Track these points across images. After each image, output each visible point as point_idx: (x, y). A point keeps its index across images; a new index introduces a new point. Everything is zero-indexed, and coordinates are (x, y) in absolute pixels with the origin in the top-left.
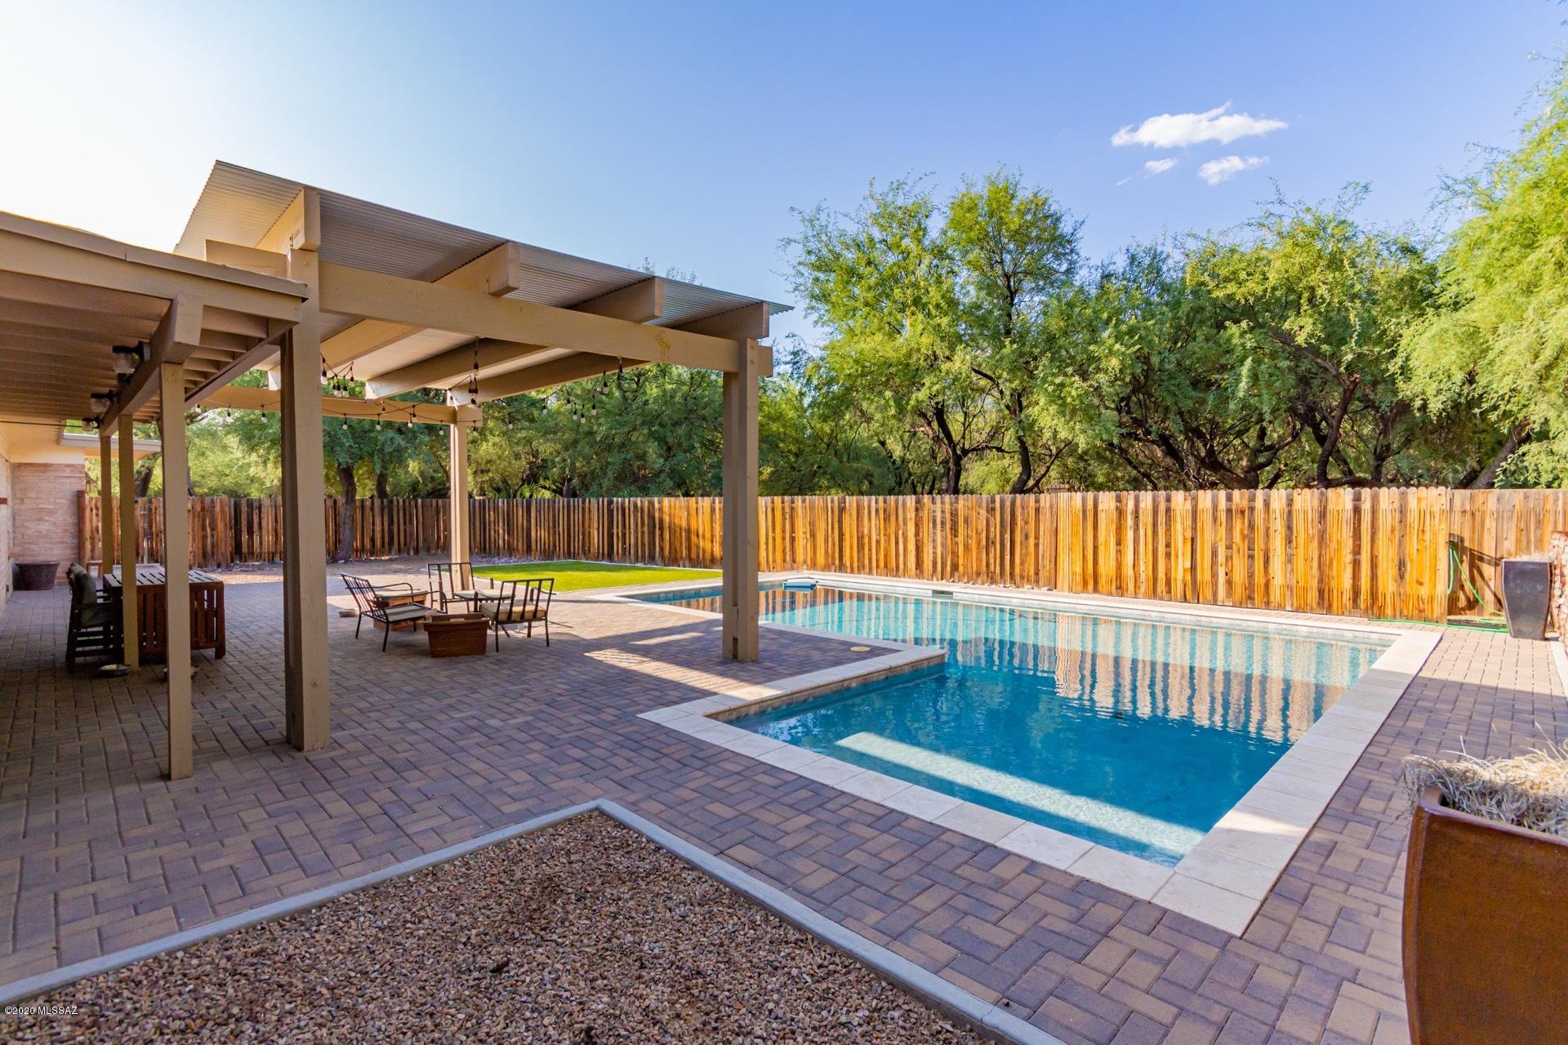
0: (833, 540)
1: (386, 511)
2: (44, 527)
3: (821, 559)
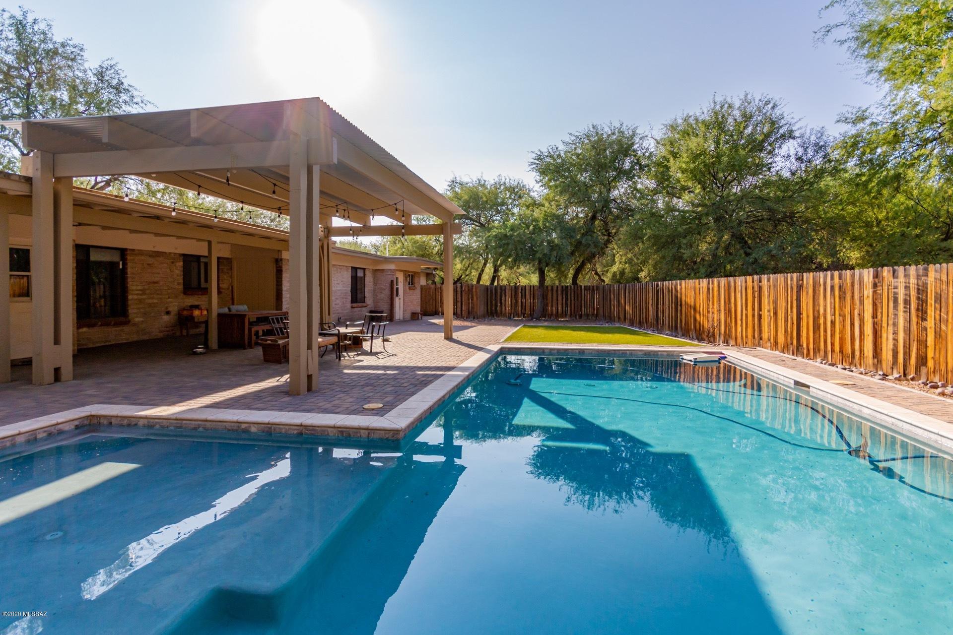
0: (792, 318)
1: (564, 292)
3: (781, 339)
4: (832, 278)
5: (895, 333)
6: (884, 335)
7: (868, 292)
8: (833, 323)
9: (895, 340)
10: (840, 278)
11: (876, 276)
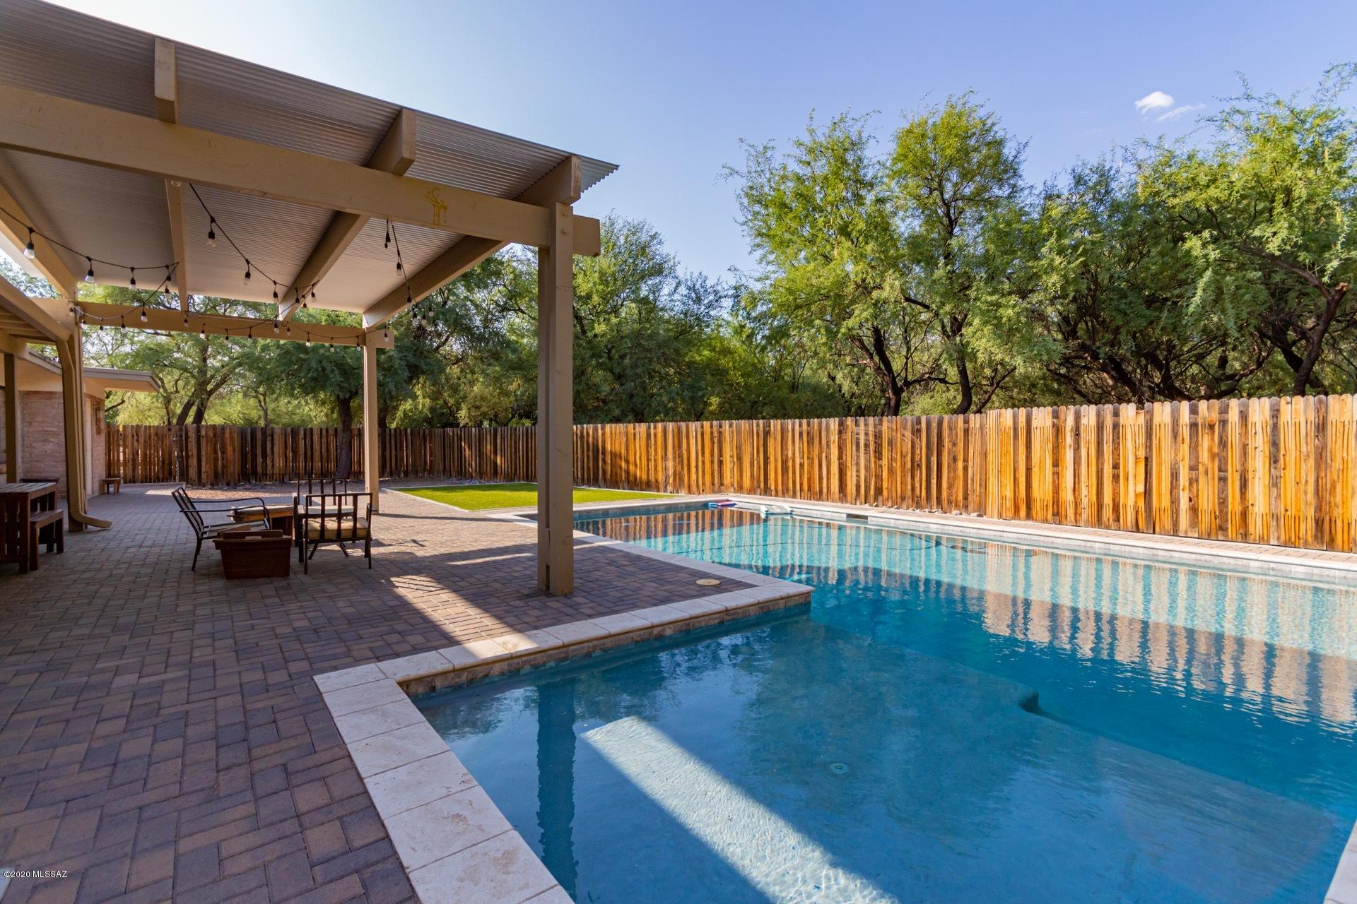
0: (758, 463)
2: (49, 447)
3: (747, 482)
4: (800, 425)
5: (858, 471)
6: (849, 473)
7: (834, 437)
8: (802, 465)
9: (858, 476)
10: (808, 425)
11: (841, 424)
